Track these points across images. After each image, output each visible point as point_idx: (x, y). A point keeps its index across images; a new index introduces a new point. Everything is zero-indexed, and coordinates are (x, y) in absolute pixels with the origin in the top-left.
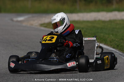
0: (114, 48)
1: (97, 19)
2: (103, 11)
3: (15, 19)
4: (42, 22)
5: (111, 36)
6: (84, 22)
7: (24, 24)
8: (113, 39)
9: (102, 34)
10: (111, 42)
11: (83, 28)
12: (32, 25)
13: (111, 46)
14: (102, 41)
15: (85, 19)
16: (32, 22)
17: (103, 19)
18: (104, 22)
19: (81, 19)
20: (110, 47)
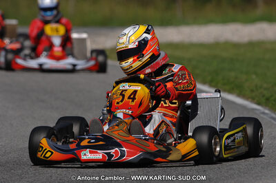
0: (259, 104)
1: (222, 39)
5: (254, 77)
8: (256, 86)
9: (233, 74)
10: (252, 91)
13: (252, 99)
14: (233, 89)
17: (235, 39)
18: (236, 46)
20: (251, 102)
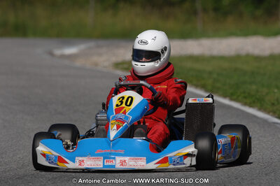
1: (243, 52)
2: (255, 33)
3: (58, 52)
4: (120, 59)
5: (276, 90)
6: (213, 58)
7: (78, 63)
11: (210, 73)
12: (96, 65)
13: (274, 113)
14: (254, 102)
15: (215, 52)
16: (95, 59)
17: (257, 52)
18: (258, 59)
19: (207, 53)
20: (272, 115)
